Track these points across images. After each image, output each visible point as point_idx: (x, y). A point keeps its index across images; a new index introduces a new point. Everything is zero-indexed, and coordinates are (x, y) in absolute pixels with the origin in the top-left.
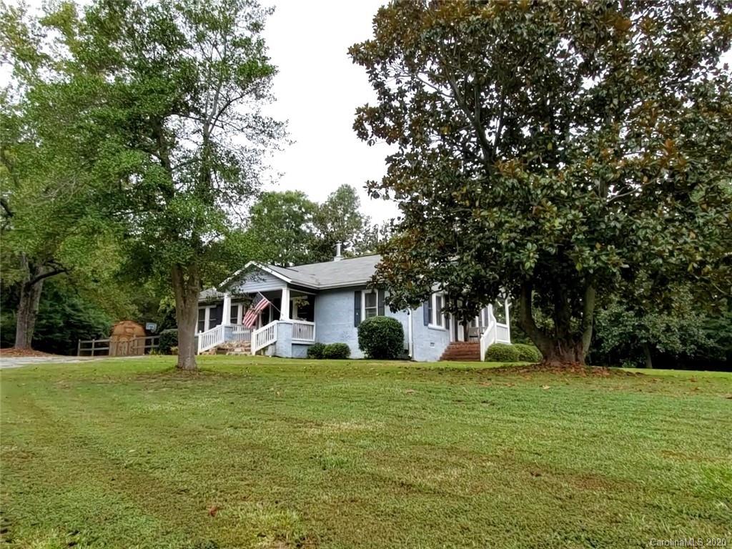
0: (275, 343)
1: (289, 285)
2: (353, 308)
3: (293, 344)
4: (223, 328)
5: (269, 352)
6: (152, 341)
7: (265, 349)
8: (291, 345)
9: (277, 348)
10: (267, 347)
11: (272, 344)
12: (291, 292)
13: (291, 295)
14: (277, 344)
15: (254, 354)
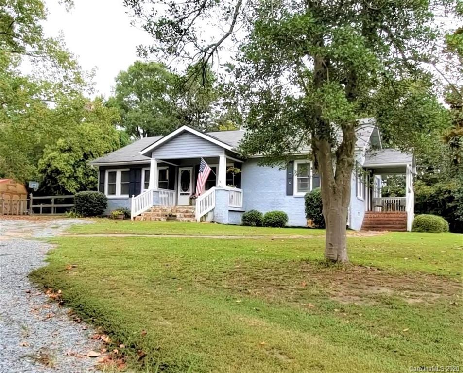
0: (213, 210)
1: (227, 152)
2: (285, 177)
3: (229, 211)
4: (152, 192)
5: (209, 218)
6: (53, 201)
7: (205, 216)
8: (228, 211)
9: (215, 214)
10: (208, 213)
11: (211, 211)
12: (227, 159)
13: (228, 161)
14: (215, 210)
15: (199, 220)
